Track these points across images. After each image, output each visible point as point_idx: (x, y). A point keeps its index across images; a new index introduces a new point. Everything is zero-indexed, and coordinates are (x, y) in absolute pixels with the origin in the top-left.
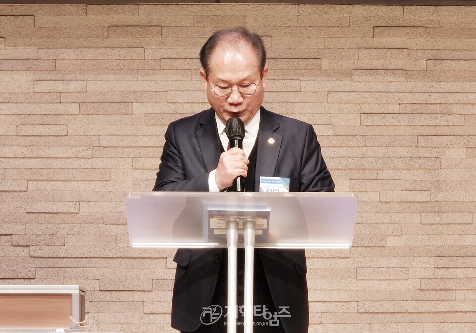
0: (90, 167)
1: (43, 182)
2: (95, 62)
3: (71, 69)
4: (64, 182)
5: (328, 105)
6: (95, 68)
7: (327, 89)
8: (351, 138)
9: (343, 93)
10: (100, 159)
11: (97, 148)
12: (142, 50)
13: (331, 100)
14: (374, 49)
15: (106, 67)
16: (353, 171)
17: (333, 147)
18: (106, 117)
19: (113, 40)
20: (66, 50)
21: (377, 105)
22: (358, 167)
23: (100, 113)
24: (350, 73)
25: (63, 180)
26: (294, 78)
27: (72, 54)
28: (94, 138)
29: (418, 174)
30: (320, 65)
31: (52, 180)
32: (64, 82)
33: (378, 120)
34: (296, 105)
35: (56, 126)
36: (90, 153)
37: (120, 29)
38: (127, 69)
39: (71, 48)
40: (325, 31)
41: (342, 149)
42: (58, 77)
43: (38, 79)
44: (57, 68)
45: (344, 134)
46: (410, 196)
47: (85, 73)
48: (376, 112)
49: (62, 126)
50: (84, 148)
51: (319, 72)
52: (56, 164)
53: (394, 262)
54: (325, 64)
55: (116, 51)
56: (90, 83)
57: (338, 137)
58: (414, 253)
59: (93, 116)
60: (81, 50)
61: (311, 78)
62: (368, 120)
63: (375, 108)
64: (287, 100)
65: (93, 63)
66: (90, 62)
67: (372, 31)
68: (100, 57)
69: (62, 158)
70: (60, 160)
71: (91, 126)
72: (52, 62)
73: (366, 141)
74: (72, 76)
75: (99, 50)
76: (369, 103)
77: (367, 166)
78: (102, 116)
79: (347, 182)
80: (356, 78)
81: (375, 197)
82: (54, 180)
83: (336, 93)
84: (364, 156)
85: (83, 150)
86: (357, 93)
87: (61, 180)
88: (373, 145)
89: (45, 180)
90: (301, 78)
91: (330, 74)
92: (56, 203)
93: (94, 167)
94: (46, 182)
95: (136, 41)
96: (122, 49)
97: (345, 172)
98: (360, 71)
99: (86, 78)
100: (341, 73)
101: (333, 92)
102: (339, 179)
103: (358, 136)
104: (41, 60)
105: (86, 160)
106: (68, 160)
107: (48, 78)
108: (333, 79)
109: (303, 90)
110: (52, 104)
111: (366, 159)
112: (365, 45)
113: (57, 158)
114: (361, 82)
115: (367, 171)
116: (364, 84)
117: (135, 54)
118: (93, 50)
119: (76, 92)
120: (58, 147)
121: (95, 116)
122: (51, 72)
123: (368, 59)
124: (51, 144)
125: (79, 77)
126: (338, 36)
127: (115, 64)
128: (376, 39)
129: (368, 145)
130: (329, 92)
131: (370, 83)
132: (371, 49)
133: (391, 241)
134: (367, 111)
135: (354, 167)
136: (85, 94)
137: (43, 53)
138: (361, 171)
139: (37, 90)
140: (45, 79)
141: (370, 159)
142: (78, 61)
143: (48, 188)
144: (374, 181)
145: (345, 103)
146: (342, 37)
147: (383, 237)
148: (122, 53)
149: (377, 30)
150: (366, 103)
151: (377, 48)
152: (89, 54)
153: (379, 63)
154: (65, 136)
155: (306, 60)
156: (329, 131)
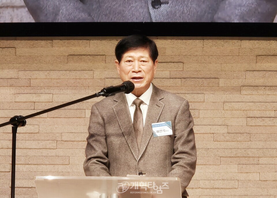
0: (55, 155)
1: (22, 165)
2: (58, 81)
3: (42, 85)
4: (36, 166)
5: (223, 112)
6: (58, 85)
7: (223, 100)
8: (240, 135)
9: (234, 103)
10: (62, 150)
11: (59, 142)
12: (91, 72)
13: (226, 108)
14: (256, 72)
15: (66, 84)
16: (241, 158)
17: (227, 141)
18: (66, 119)
19: (72, 65)
20: (38, 72)
21: (259, 112)
22: (245, 156)
23: (62, 117)
24: (239, 89)
25: (35, 164)
26: (200, 92)
27: (42, 75)
28: (57, 135)
30: (218, 83)
31: (27, 164)
32: (37, 95)
33: (259, 122)
34: (201, 111)
35: (31, 126)
36: (55, 145)
37: (77, 57)
38: (82, 86)
39: (42, 71)
40: (222, 59)
41: (233, 143)
42: (32, 91)
43: (18, 92)
44: (32, 85)
45: (235, 132)
47: (51, 88)
48: (258, 116)
49: (35, 126)
50: (50, 141)
51: (217, 88)
52: (31, 153)
54: (222, 82)
55: (73, 73)
56: (55, 96)
57: (230, 134)
59: (57, 119)
60: (48, 72)
61: (212, 92)
62: (252, 122)
63: (257, 114)
64: (194, 108)
65: (57, 81)
66: (55, 80)
67: (255, 58)
68: (62, 77)
69: (35, 149)
70: (33, 150)
71: (56, 126)
72: (28, 80)
73: (250, 137)
74: (42, 90)
75: (61, 72)
76: (253, 110)
77: (251, 155)
78: (63, 119)
79: (236, 166)
80: (243, 92)
81: (256, 177)
82: (29, 164)
83: (229, 103)
84: (249, 147)
85: (50, 143)
86: (245, 103)
87: (34, 164)
88: (255, 140)
89: (23, 164)
90: (205, 92)
91: (225, 90)
92: (30, 180)
93: (57, 155)
94: (24, 165)
95: (88, 66)
96: (78, 71)
97: (236, 159)
98: (247, 87)
99: (52, 92)
100: (233, 89)
101: (227, 102)
102: (231, 164)
103: (245, 134)
104: (20, 79)
105: (52, 150)
106: (39, 150)
107: (25, 92)
108: (227, 93)
109: (206, 101)
110: (28, 110)
111: (250, 150)
112: (251, 69)
113: (31, 149)
114: (247, 95)
115: (251, 158)
116: (249, 96)
117: (87, 75)
118: (57, 72)
119: (45, 102)
120: (32, 141)
121: (59, 119)
122: (27, 88)
123: (252, 79)
124: (27, 139)
125: (47, 91)
126: (231, 62)
127: (72, 82)
128: (259, 64)
129: (252, 140)
130: (224, 102)
131: (254, 96)
132: (254, 72)
134: (251, 116)
135: (242, 156)
136: (51, 103)
137: (21, 74)
138: (246, 158)
139: (17, 100)
140: (23, 93)
141: (253, 150)
142: (46, 80)
143: (25, 170)
144: (256, 165)
145: (235, 110)
146: (234, 63)
148: (78, 74)
149: (259, 58)
150: (250, 110)
151: (259, 71)
152: (54, 75)
153: (260, 82)
154: (37, 133)
155: (208, 79)
156: (224, 130)
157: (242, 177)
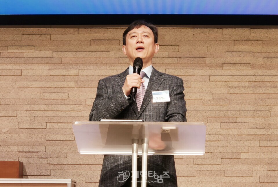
0: (80, 116)
1: (55, 124)
2: (83, 59)
3: (70, 63)
4: (66, 124)
5: (209, 83)
6: (83, 62)
7: (209, 74)
8: (222, 100)
9: (218, 76)
10: (86, 112)
11: (84, 106)
12: (108, 53)
13: (211, 80)
14: (234, 52)
15: (89, 62)
16: (223, 118)
17: (212, 105)
18: (89, 89)
19: (93, 47)
20: (67, 52)
21: (236, 83)
22: (226, 116)
23: (86, 86)
24: (221, 66)
25: (66, 123)
26: (191, 68)
27: (70, 55)
28: (83, 100)
29: (258, 120)
30: (206, 61)
31: (59, 123)
32: (67, 70)
33: (236, 90)
34: (192, 82)
35: (62, 94)
36: (80, 108)
37: (97, 41)
38: (101, 63)
39: (71, 52)
40: (208, 43)
41: (217, 106)
42: (63, 67)
43: (52, 68)
44: (63, 63)
45: (218, 98)
46: (254, 132)
47: (78, 65)
48: (235, 86)
49: (65, 94)
50: (77, 105)
51: (205, 65)
52: (62, 114)
53: (245, 167)
54: (208, 60)
55: (94, 54)
56: (80, 71)
57: (215, 100)
58: (256, 162)
59: (82, 88)
60: (76, 52)
61: (201, 68)
62: (231, 91)
63: (235, 84)
64: (187, 80)
65: (82, 59)
66: (81, 59)
67: (233, 42)
68: (86, 56)
69: (65, 111)
70: (64, 112)
71: (81, 94)
72: (60, 59)
73: (230, 102)
74: (71, 67)
75: (85, 52)
76: (232, 82)
77: (230, 115)
78: (87, 88)
79: (219, 124)
80: (225, 68)
81: (234, 132)
82: (61, 123)
83: (214, 76)
84: (229, 110)
85: (77, 107)
86: (225, 76)
87: (64, 123)
88: (234, 104)
89: (56, 123)
90: (195, 68)
91: (211, 66)
92: (62, 135)
93: (83, 116)
94: (57, 124)
95: (106, 48)
96: (98, 52)
97: (219, 118)
98: (227, 64)
99: (78, 68)
100: (216, 65)
101: (212, 75)
102: (216, 122)
103: (226, 99)
104: (54, 58)
105: (78, 112)
106: (68, 112)
107: (58, 68)
108: (212, 69)
109: (196, 74)
110: (60, 82)
111: (230, 111)
112: (230, 50)
113: (62, 111)
114: (227, 71)
115: (231, 118)
116: (229, 71)
117: (105, 55)
118: (82, 53)
119: (73, 76)
120: (63, 105)
121: (83, 88)
122: (59, 65)
123: (230, 58)
124: (59, 103)
125: (74, 67)
126: (215, 45)
127: (94, 60)
128: (236, 47)
129: (231, 104)
130: (210, 76)
131: (232, 71)
132: (233, 52)
133: (243, 156)
134: (231, 86)
135: (224, 116)
136: (78, 76)
137: (55, 54)
138: (227, 118)
139: (52, 74)
140: (56, 68)
141: (232, 112)
142: (74, 59)
143: (57, 127)
144: (234, 123)
145: (218, 82)
146: (217, 46)
147: (239, 153)
148: (98, 54)
149: (236, 42)
150: (230, 82)
151: (236, 52)
152: (80, 55)
153: (237, 60)
154: (67, 99)
155: (198, 58)
156: (210, 97)
157: (224, 132)
